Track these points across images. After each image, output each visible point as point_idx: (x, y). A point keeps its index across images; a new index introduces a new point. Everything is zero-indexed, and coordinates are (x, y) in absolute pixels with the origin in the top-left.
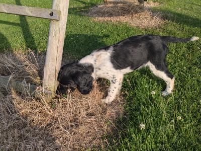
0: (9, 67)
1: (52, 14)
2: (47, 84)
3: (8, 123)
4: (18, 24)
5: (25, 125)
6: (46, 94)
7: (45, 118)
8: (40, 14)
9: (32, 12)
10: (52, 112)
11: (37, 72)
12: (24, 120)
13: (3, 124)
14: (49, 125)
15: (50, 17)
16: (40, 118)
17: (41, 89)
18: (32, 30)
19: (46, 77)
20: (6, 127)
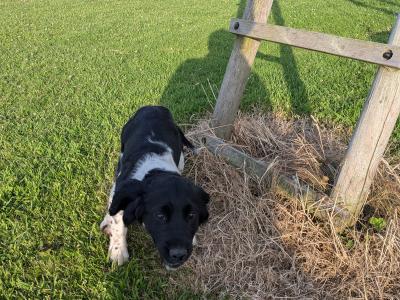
1: (388, 56)
2: (342, 195)
3: (256, 248)
4: (277, 59)
5: (287, 265)
6: (339, 216)
7: (325, 262)
8: (362, 53)
10: (345, 256)
12: (286, 254)
13: (248, 249)
14: (335, 280)
15: (383, 61)
16: (317, 260)
17: (329, 203)
19: (343, 180)
20: (252, 256)
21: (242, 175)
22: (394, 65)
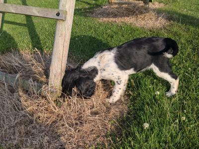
0: (16, 66)
1: (58, 14)
2: (52, 83)
3: (15, 119)
4: (25, 25)
5: (31, 122)
6: (52, 93)
7: (50, 115)
9: (39, 12)
10: (58, 110)
11: (43, 71)
12: (30, 117)
13: (11, 120)
14: (55, 122)
15: (56, 17)
16: (46, 115)
17: (47, 88)
18: (38, 30)
20: (13, 123)
21: (4, 84)
22: (61, 19)
